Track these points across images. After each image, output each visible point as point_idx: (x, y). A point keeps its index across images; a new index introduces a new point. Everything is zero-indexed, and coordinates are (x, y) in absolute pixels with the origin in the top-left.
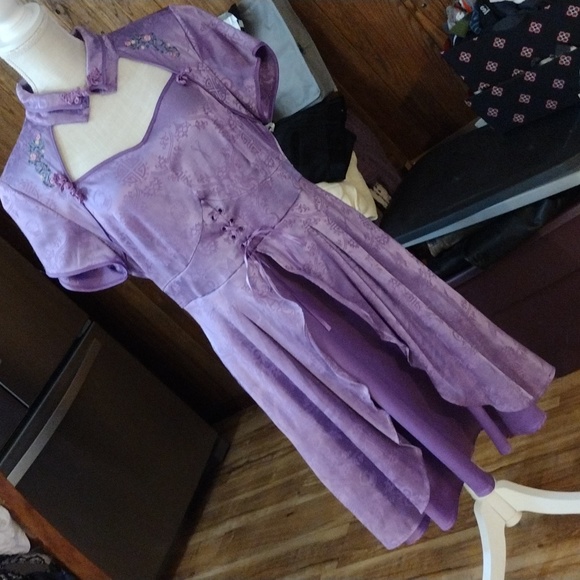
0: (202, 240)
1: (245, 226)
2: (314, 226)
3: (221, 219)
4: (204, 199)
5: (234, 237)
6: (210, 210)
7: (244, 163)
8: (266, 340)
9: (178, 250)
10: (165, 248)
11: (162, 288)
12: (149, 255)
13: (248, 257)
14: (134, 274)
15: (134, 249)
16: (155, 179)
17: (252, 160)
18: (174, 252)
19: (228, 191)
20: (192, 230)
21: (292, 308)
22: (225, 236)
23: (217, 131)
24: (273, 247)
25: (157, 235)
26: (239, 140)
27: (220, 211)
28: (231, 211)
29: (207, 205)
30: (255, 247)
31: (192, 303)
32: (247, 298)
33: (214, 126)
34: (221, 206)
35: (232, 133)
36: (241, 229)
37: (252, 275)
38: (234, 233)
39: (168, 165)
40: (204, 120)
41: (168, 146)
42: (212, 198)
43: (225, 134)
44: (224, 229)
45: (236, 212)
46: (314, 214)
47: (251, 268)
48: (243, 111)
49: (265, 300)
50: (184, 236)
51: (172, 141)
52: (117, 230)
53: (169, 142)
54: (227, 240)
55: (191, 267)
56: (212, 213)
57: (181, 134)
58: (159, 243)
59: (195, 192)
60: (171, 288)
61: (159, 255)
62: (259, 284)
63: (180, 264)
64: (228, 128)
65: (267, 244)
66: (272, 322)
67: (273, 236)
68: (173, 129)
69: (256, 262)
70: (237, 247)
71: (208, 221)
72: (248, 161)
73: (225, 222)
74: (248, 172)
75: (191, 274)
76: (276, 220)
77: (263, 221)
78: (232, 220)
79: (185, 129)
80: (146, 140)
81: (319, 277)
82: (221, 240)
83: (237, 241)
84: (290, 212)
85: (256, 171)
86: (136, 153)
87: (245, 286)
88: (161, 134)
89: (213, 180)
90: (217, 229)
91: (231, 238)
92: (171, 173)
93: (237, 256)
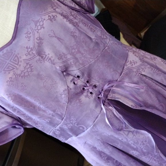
0: (70, 100)
1: (97, 84)
2: (143, 73)
3: (80, 82)
4: (65, 71)
5: (91, 93)
6: (71, 78)
7: (88, 40)
8: (125, 157)
9: (54, 111)
10: (44, 111)
11: (48, 134)
12: (34, 117)
13: (104, 105)
14: (28, 127)
15: (24, 115)
16: (27, 64)
17: (93, 37)
18: (52, 112)
19: (81, 62)
20: (61, 95)
21: (142, 134)
22: (85, 94)
23: (65, 20)
24: (119, 94)
25: (37, 104)
26: (81, 25)
27: (78, 77)
28: (86, 75)
29: (68, 74)
30: (107, 97)
31: (70, 139)
32: (109, 133)
33: (62, 17)
34: (79, 74)
35: (75, 20)
36: (95, 86)
37: (109, 116)
38: (91, 90)
39: (34, 52)
40: (54, 14)
41: (32, 38)
42: (71, 69)
43: (71, 21)
44: (84, 89)
45: (89, 75)
46: (141, 65)
47: (108, 112)
48: (77, 7)
49: (122, 132)
50: (56, 100)
51: (34, 34)
52: (9, 105)
53: (31, 34)
54: (87, 96)
55: (66, 120)
56: (73, 79)
57: (39, 27)
58: (40, 109)
59: (58, 67)
60: (54, 133)
61: (41, 117)
62: (116, 122)
63: (57, 119)
64: (72, 17)
65: (114, 92)
66: (129, 145)
67: (117, 86)
68: (33, 25)
69: (110, 107)
70: (95, 99)
71: (72, 86)
72: (90, 38)
73: (83, 84)
74: (92, 45)
75: (66, 125)
76: (118, 75)
77: (109, 77)
78: (88, 82)
79: (41, 24)
80: (14, 37)
81: (154, 107)
82: (83, 98)
83: (94, 95)
84: (125, 67)
85: (97, 44)
86: (8, 48)
87: (106, 125)
88: (25, 31)
89: (69, 56)
90: (79, 91)
91: (90, 95)
92: (38, 57)
93: (96, 106)
